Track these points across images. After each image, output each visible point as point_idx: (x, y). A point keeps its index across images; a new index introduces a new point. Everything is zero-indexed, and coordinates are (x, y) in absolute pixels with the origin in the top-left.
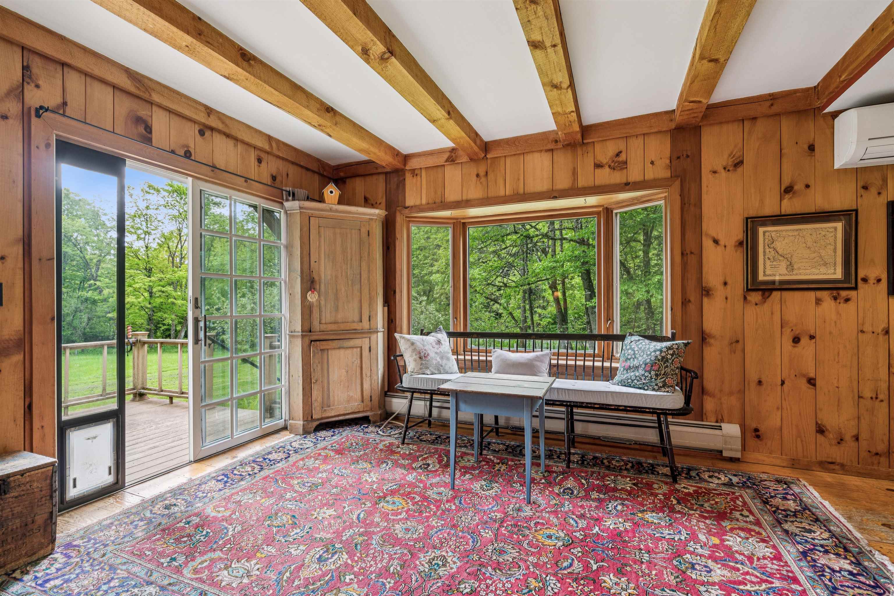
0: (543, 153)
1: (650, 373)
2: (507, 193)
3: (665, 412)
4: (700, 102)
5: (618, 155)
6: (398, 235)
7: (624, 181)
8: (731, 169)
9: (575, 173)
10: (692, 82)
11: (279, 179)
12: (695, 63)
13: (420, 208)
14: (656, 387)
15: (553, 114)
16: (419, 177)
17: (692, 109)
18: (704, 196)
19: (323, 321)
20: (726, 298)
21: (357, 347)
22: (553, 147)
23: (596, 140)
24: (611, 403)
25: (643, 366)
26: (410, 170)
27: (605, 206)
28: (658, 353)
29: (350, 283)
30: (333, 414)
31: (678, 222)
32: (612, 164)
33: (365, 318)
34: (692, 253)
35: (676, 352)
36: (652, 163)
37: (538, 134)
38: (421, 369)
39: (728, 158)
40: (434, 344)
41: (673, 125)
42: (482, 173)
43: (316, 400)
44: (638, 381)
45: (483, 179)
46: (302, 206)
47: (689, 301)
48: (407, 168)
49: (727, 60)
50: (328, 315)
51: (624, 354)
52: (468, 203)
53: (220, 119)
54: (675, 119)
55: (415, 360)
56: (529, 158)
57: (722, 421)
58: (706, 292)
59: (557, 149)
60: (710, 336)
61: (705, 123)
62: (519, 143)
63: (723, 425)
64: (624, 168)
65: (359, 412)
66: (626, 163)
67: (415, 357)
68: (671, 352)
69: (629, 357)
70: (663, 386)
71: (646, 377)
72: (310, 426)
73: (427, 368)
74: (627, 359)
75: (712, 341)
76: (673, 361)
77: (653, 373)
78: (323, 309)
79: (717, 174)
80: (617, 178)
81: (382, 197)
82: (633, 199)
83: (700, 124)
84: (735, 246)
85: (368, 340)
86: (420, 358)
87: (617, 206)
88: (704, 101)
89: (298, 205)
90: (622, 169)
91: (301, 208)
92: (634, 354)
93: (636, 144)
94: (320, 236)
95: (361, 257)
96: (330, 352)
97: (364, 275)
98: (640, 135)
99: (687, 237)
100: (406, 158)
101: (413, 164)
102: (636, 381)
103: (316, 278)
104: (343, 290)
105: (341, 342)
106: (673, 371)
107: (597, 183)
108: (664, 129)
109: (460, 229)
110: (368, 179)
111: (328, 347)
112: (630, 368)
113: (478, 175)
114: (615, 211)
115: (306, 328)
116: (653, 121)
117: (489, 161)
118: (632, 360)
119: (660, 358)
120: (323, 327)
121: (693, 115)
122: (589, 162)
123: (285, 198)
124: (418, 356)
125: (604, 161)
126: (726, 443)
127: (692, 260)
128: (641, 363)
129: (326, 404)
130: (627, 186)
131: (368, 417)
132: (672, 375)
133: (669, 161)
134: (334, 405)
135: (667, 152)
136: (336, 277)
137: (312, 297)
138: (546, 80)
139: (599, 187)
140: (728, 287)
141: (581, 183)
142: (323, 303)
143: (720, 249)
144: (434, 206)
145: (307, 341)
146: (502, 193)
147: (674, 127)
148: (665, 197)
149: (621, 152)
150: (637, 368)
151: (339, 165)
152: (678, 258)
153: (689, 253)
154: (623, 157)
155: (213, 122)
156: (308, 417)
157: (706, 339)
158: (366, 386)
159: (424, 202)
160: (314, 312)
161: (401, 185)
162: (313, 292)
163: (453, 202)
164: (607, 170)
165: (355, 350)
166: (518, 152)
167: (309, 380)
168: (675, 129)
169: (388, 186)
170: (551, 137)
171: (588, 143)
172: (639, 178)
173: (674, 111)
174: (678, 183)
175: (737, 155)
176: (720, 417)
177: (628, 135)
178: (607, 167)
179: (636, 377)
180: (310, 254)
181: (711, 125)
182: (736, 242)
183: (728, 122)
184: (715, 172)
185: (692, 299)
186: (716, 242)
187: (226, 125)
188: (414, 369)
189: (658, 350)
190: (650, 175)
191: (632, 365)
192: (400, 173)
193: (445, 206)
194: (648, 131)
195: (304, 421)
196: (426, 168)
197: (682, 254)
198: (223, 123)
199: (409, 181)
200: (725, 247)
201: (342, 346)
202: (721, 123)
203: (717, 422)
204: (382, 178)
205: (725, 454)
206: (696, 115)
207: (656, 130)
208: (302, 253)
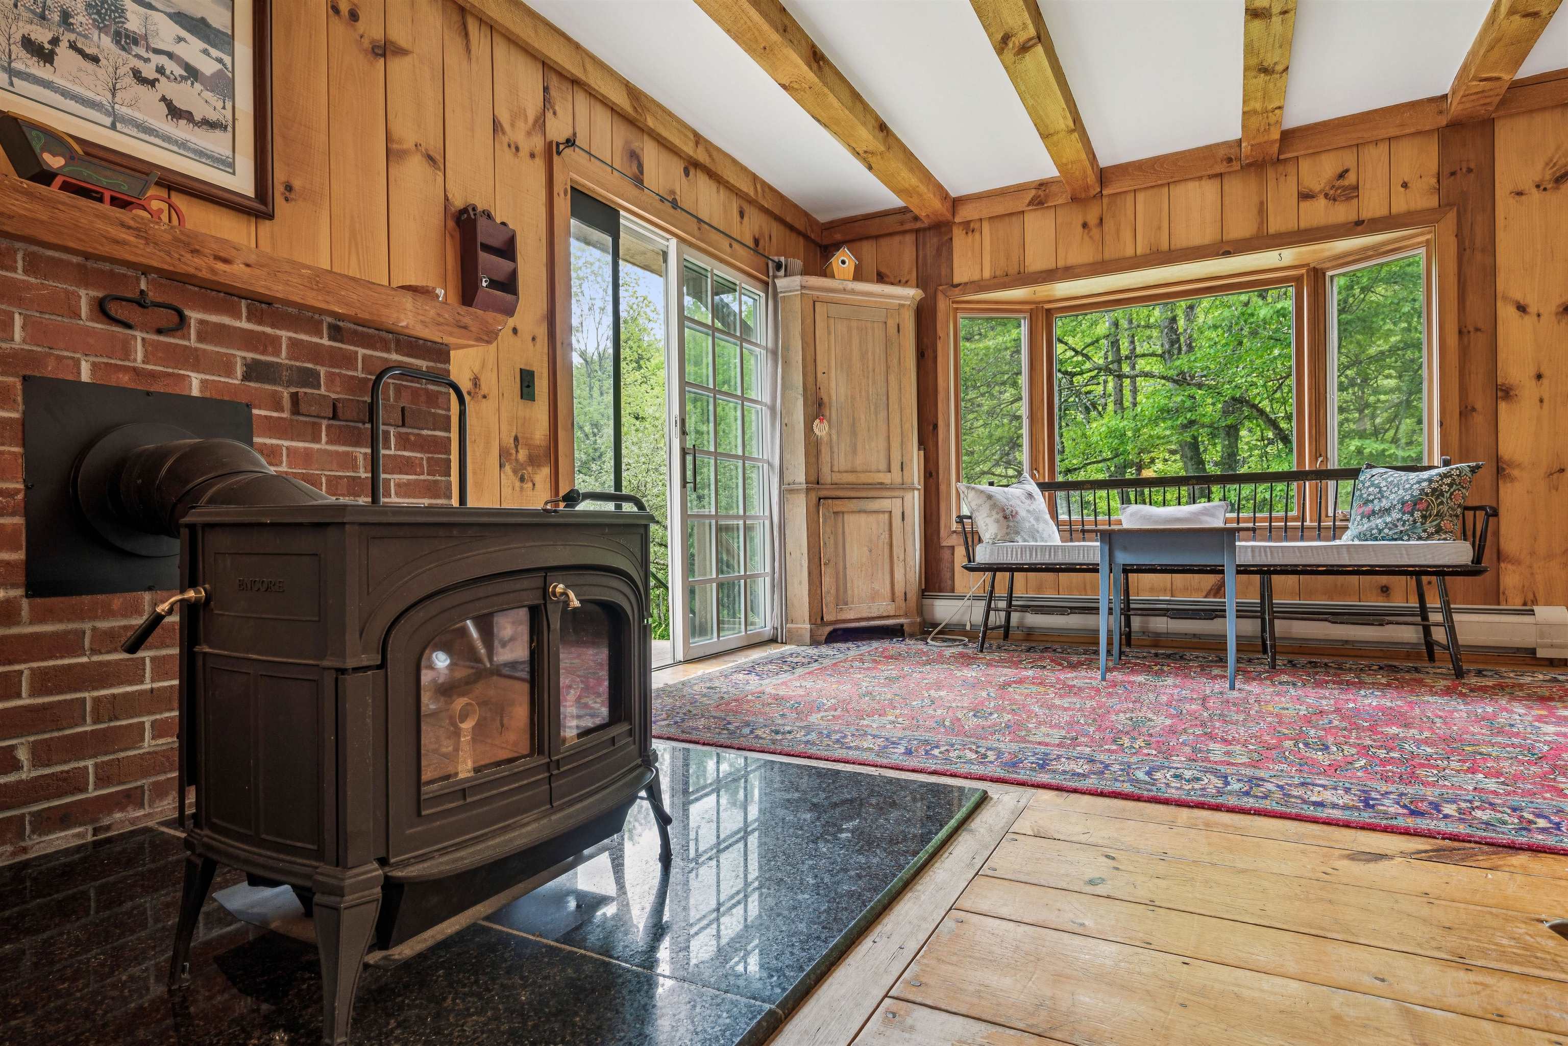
0: (1203, 182)
1: (1412, 515)
2: (1139, 252)
3: (1441, 572)
4: (1498, 79)
5: (1341, 176)
6: (940, 333)
7: (1353, 217)
8: (1549, 186)
9: (1262, 210)
10: (1491, 48)
11: (761, 243)
12: (1498, 21)
13: (981, 286)
14: (1424, 535)
15: (1244, 113)
16: (977, 235)
17: (1483, 91)
18: (1500, 235)
19: (836, 469)
20: (1541, 401)
21: (884, 512)
22: (1222, 171)
23: (1302, 153)
24: (1347, 562)
25: (1400, 506)
26: (960, 223)
27: (1312, 266)
28: (1425, 484)
29: (872, 408)
30: (851, 615)
31: (1452, 280)
32: (1332, 192)
33: (896, 466)
34: (1477, 330)
35: (1457, 481)
36: (1405, 185)
37: (1198, 149)
38: (1007, 534)
39: (1544, 169)
40: (1023, 498)
41: (1443, 121)
42: (1092, 220)
43: (828, 592)
44: (1390, 529)
45: (1095, 232)
46: (804, 284)
47: (1474, 409)
48: (957, 220)
49: (1552, 13)
50: (842, 460)
51: (1361, 496)
52: (1069, 273)
53: (707, 150)
54: (1448, 111)
55: (997, 521)
56: (1179, 191)
57: (1535, 602)
58: (1505, 393)
59: (1229, 173)
60: (1511, 464)
61: (1501, 113)
62: (1162, 166)
63: (1535, 608)
64: (1352, 198)
65: (888, 617)
66: (1357, 188)
67: (995, 516)
68: (1449, 481)
69: (1371, 498)
70: (1437, 532)
71: (1405, 522)
72: (820, 632)
73: (1017, 533)
74: (1367, 502)
75: (1516, 473)
76: (1452, 494)
77: (1417, 514)
78: (836, 450)
79: (1523, 197)
80: (1342, 213)
81: (910, 272)
82: (1365, 249)
83: (1493, 115)
84: (1557, 314)
85: (899, 501)
86: (1005, 517)
87: (1334, 263)
88: (1506, 77)
89: (798, 283)
90: (1349, 199)
91: (803, 287)
92: (1380, 492)
93: (1375, 156)
94: (829, 333)
95: (888, 367)
96: (846, 516)
97: (893, 397)
98: (1382, 140)
99: (1468, 303)
100: (956, 203)
101: (966, 213)
102: (1386, 531)
103: (825, 399)
104: (863, 417)
105: (862, 502)
106: (1453, 510)
107: (1303, 225)
108: (1427, 128)
109: (1042, 319)
110: (884, 242)
111: (844, 509)
112: (1373, 513)
113: (1085, 225)
114: (1329, 273)
115: (813, 478)
116: (1407, 115)
117: (1105, 200)
118: (1376, 502)
119: (1429, 491)
120: (836, 478)
121: (1482, 102)
122: (1290, 189)
123: (771, 274)
124: (1001, 514)
125: (1317, 188)
126: (1542, 635)
127: (1479, 342)
128: (1395, 502)
129: (842, 600)
130: (1359, 226)
131: (902, 626)
132: (1451, 516)
133: (1435, 180)
134: (852, 603)
135: (1433, 166)
136: (853, 398)
137: (821, 429)
138: (1254, 61)
139: (1307, 231)
140: (1545, 381)
141: (1275, 225)
142: (834, 437)
143: (1529, 321)
144: (1006, 279)
145: (813, 497)
146: (1129, 252)
147: (1444, 123)
148: (1428, 241)
149: (1347, 171)
150: (1387, 511)
151: (832, 222)
152: (1453, 340)
153: (1472, 329)
154: (1351, 179)
155: (701, 156)
156: (817, 617)
157: (1504, 469)
158: (899, 576)
159: (987, 274)
160: (823, 451)
161: (945, 249)
162: (821, 421)
163: (1041, 272)
164: (1322, 202)
165: (881, 516)
166: (1160, 182)
167: (817, 560)
168: (1447, 126)
169: (921, 253)
170: (1222, 153)
171: (1286, 160)
172: (1382, 212)
173: (1445, 96)
174: (1452, 216)
175: (1560, 163)
176: (1530, 596)
177: (1360, 141)
178: (1322, 196)
179: (1387, 524)
180: (815, 361)
181: (1512, 116)
182: (1559, 306)
183: (1543, 109)
184: (1520, 194)
185: (1479, 406)
186: (1522, 308)
187: (713, 160)
188: (996, 535)
189: (1425, 480)
190: (1401, 203)
191: (1377, 508)
192: (943, 230)
193: (1024, 278)
194: (1398, 133)
195: (811, 623)
196: (991, 218)
197: (1460, 332)
198: (710, 156)
199: (960, 240)
200: (1539, 315)
201: (863, 508)
202: (1531, 111)
203: (1525, 604)
204: (909, 239)
205: (1541, 653)
206: (1488, 100)
207: (1413, 130)
208: (804, 359)
